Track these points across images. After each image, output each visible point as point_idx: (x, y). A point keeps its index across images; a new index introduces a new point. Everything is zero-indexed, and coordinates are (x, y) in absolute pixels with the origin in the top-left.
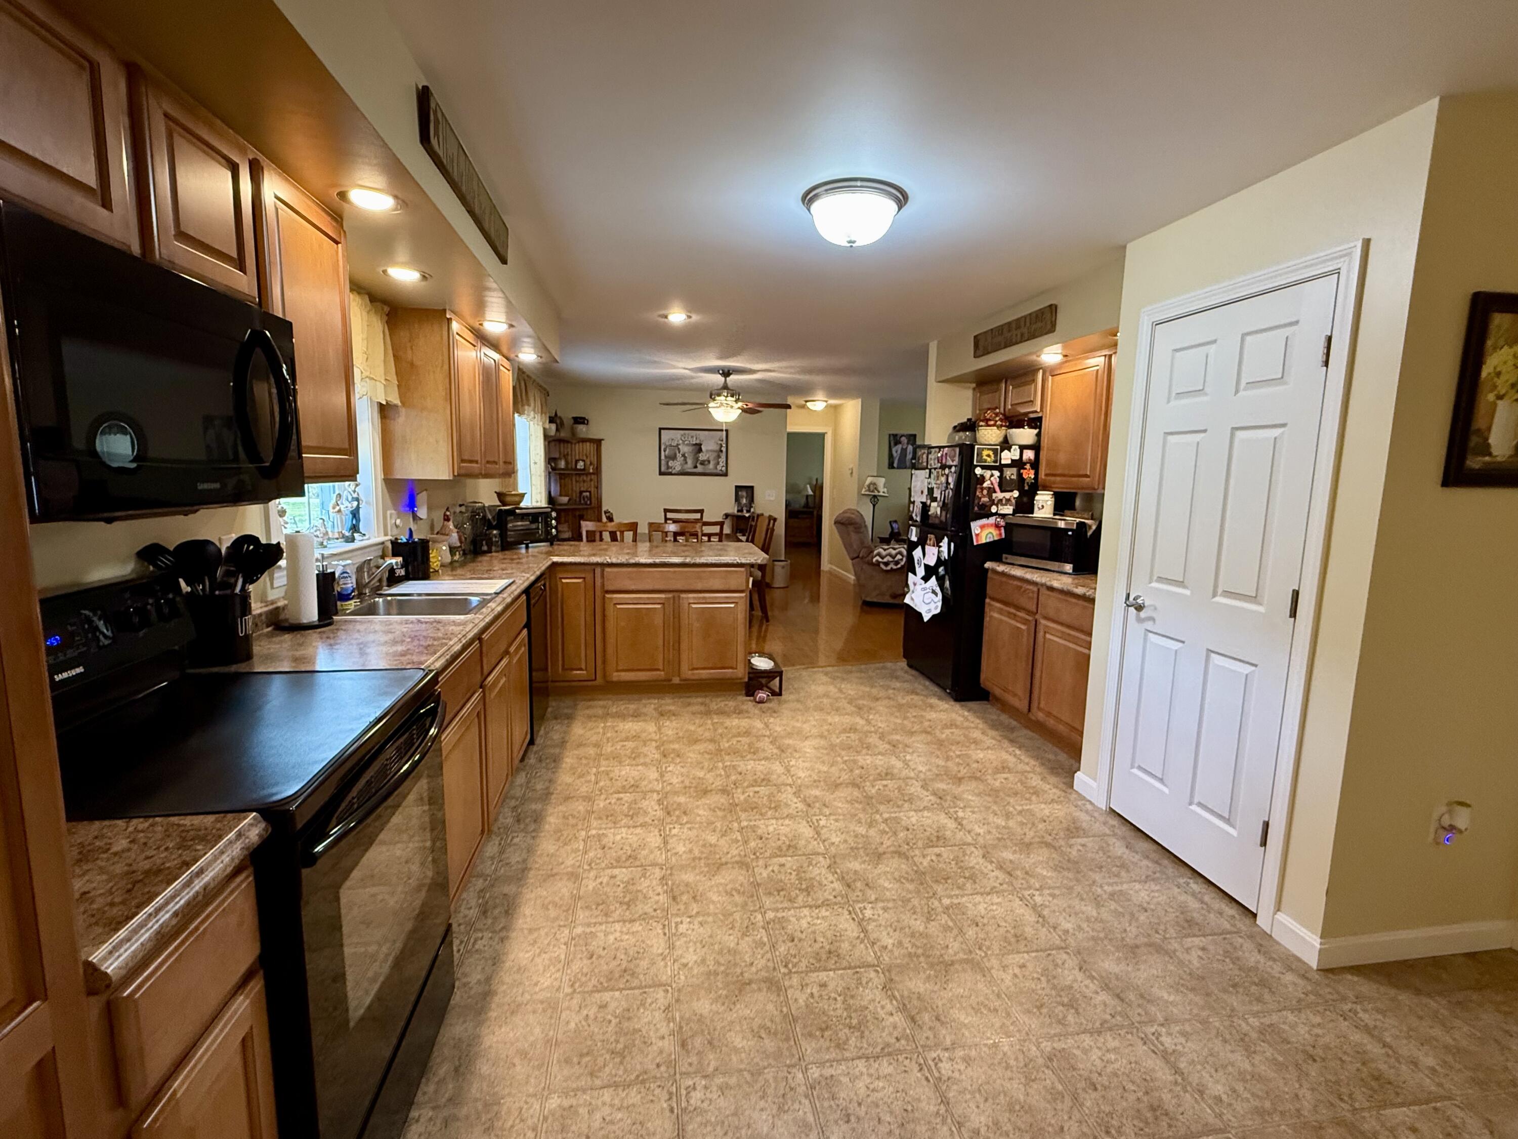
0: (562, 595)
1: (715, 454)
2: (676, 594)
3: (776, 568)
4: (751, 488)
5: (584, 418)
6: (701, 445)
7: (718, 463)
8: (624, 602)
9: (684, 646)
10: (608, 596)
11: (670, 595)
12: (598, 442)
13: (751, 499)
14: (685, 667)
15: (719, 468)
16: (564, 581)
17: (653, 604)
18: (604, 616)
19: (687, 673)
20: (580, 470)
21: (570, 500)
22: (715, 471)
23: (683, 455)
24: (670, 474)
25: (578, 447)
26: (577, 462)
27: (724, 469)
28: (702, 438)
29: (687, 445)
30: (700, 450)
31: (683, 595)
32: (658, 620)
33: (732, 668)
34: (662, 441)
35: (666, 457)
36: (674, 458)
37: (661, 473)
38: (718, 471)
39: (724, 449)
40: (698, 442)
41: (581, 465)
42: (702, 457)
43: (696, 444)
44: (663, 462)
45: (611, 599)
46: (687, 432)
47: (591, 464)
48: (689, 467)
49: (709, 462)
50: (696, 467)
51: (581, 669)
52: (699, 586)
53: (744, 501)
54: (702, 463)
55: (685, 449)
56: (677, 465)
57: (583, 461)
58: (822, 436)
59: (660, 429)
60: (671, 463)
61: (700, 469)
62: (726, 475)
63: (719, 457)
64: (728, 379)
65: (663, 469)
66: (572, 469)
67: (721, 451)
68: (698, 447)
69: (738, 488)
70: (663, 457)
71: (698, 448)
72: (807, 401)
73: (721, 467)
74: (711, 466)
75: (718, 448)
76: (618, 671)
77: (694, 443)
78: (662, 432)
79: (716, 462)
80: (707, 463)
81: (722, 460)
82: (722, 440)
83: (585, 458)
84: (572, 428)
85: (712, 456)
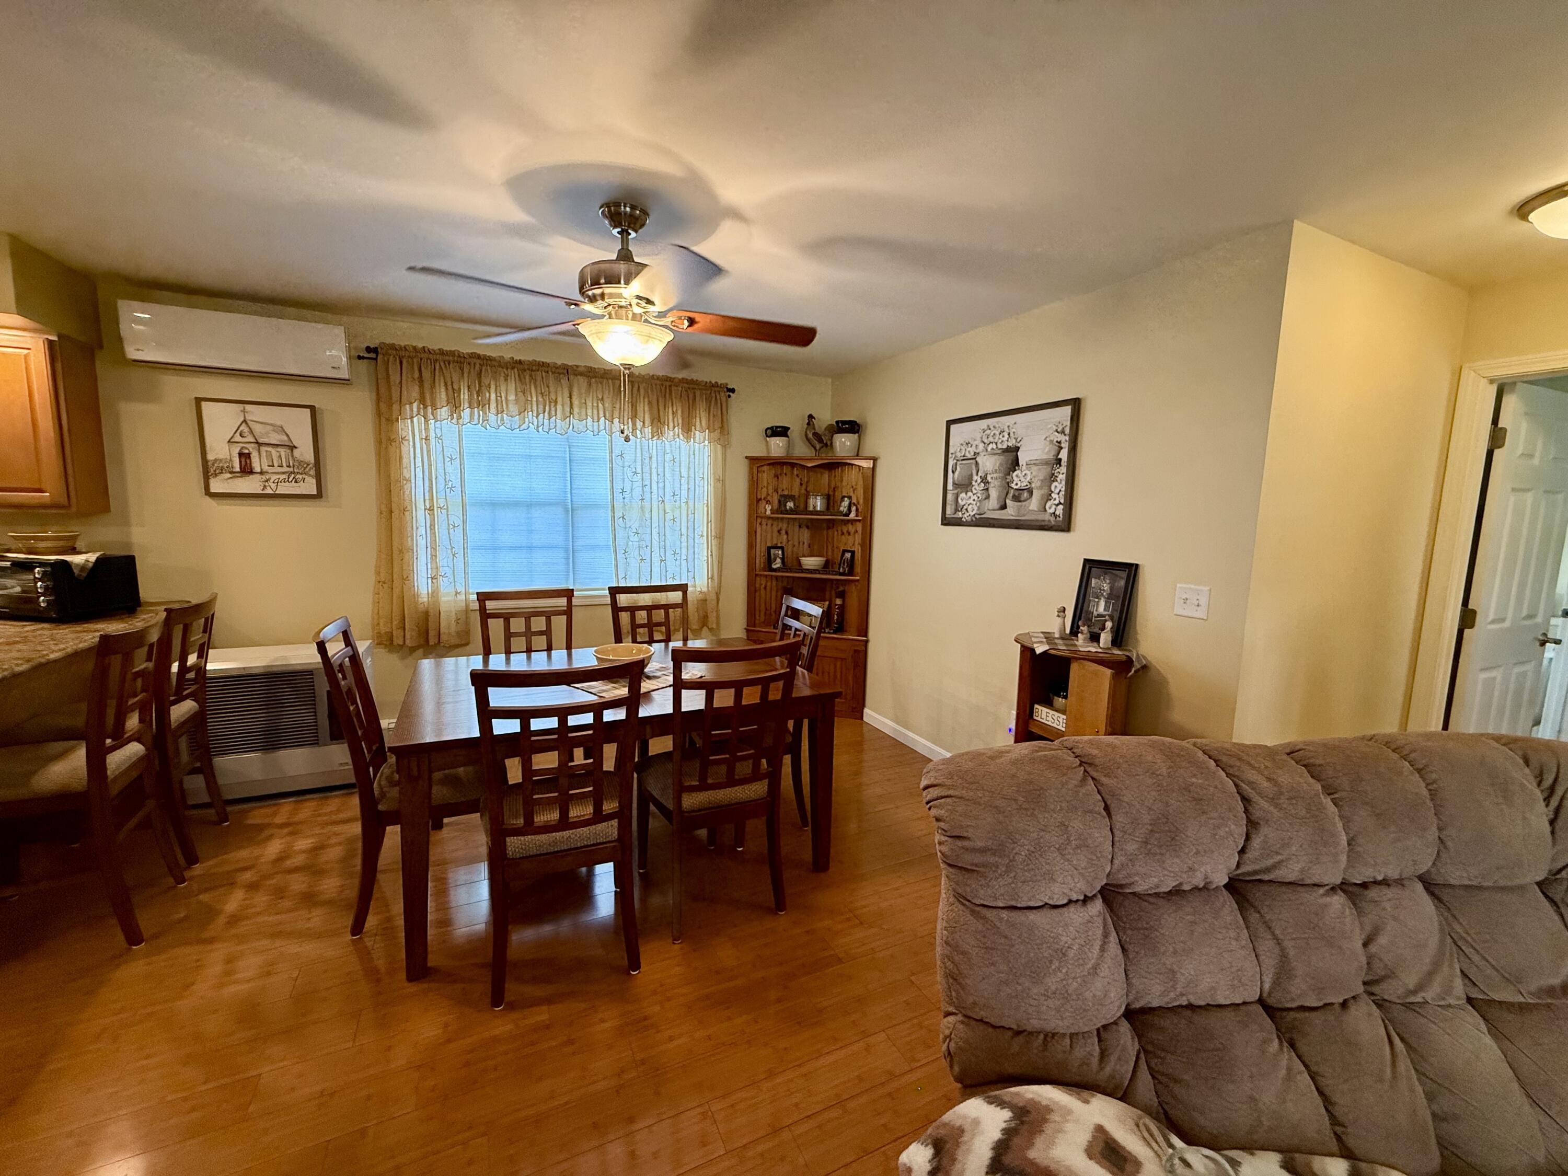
1: (1046, 471)
4: (1131, 571)
6: (1017, 449)
7: (1049, 497)
15: (1050, 507)
22: (1040, 517)
23: (984, 480)
24: (961, 523)
27: (1060, 510)
28: (1020, 434)
29: (993, 453)
30: (1015, 464)
34: (951, 451)
35: (954, 484)
36: (965, 485)
37: (946, 521)
38: (1047, 517)
39: (1064, 455)
40: (1012, 443)
42: (1019, 479)
43: (1007, 450)
44: (950, 497)
46: (993, 421)
48: (991, 507)
49: (1031, 492)
50: (1004, 507)
53: (1100, 607)
54: (1018, 496)
55: (987, 463)
56: (970, 503)
59: (949, 422)
60: (962, 498)
61: (1011, 512)
62: (1066, 527)
63: (1052, 478)
65: (949, 511)
67: (1059, 461)
68: (1011, 456)
69: (1091, 567)
70: (950, 487)
71: (1012, 458)
73: (1057, 506)
74: (1034, 504)
75: (1051, 456)
77: (1005, 447)
78: (953, 427)
79: (1045, 491)
80: (1026, 494)
81: (1059, 486)
82: (1063, 432)
83: (852, 494)
85: (1038, 477)
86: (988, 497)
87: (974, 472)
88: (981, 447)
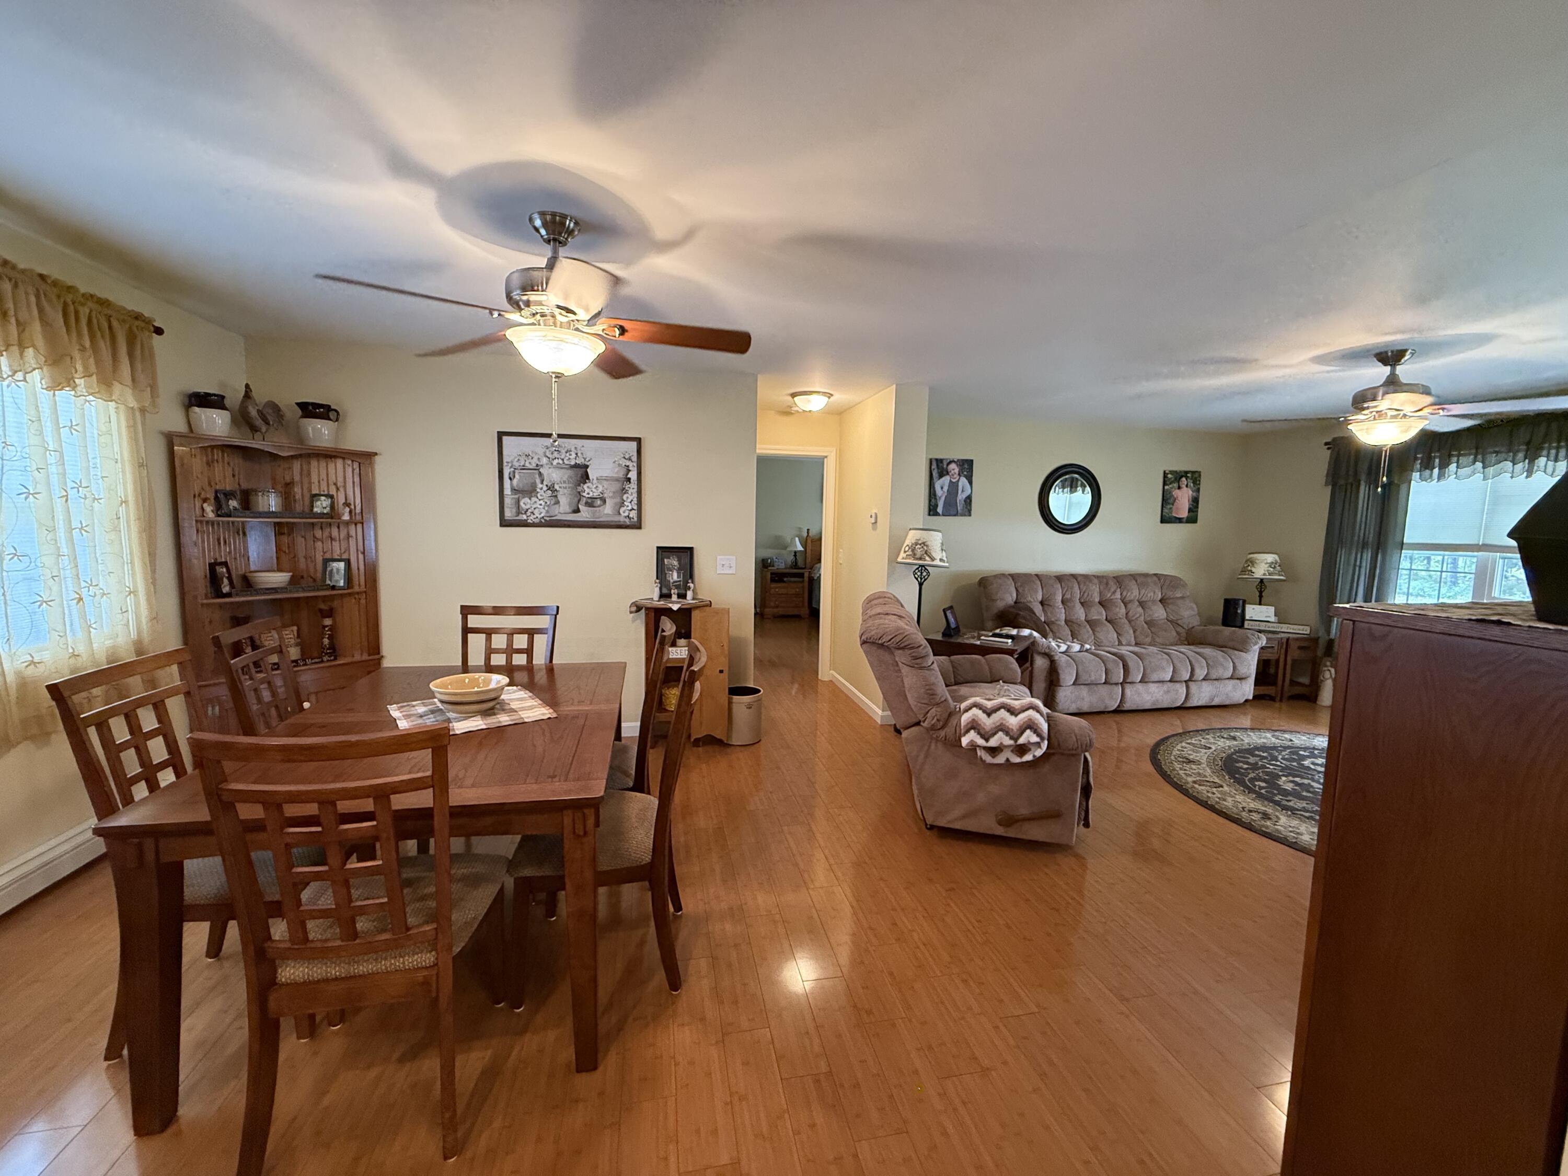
1: (616, 486)
3: (735, 708)
4: (689, 552)
5: (328, 408)
6: (587, 467)
7: (622, 504)
12: (365, 458)
13: (688, 571)
15: (624, 512)
20: (322, 515)
21: (294, 581)
22: (616, 519)
23: (551, 488)
24: (524, 524)
25: (318, 469)
26: (314, 498)
27: (633, 514)
28: (588, 455)
29: (559, 467)
30: (586, 477)
34: (506, 459)
35: (514, 490)
36: (531, 491)
37: (504, 523)
38: (622, 519)
39: (633, 475)
40: (580, 461)
41: (321, 505)
42: (589, 490)
43: (576, 466)
44: (508, 501)
46: (555, 441)
47: (347, 504)
48: (563, 510)
49: (604, 500)
50: (577, 511)
53: (674, 576)
54: (590, 503)
55: (553, 475)
56: (537, 507)
57: (329, 496)
58: (819, 463)
59: (501, 435)
60: (525, 503)
61: (585, 514)
62: (638, 526)
63: (624, 491)
65: (509, 514)
66: (302, 515)
67: (629, 480)
68: (580, 472)
70: (507, 491)
71: (582, 473)
72: (794, 395)
73: (628, 512)
74: (608, 509)
75: (621, 475)
77: (573, 463)
78: (506, 438)
79: (618, 500)
80: (599, 502)
81: (631, 496)
82: (630, 459)
83: (333, 491)
84: (298, 428)
85: (609, 490)
86: (557, 502)
87: (538, 481)
88: (545, 460)
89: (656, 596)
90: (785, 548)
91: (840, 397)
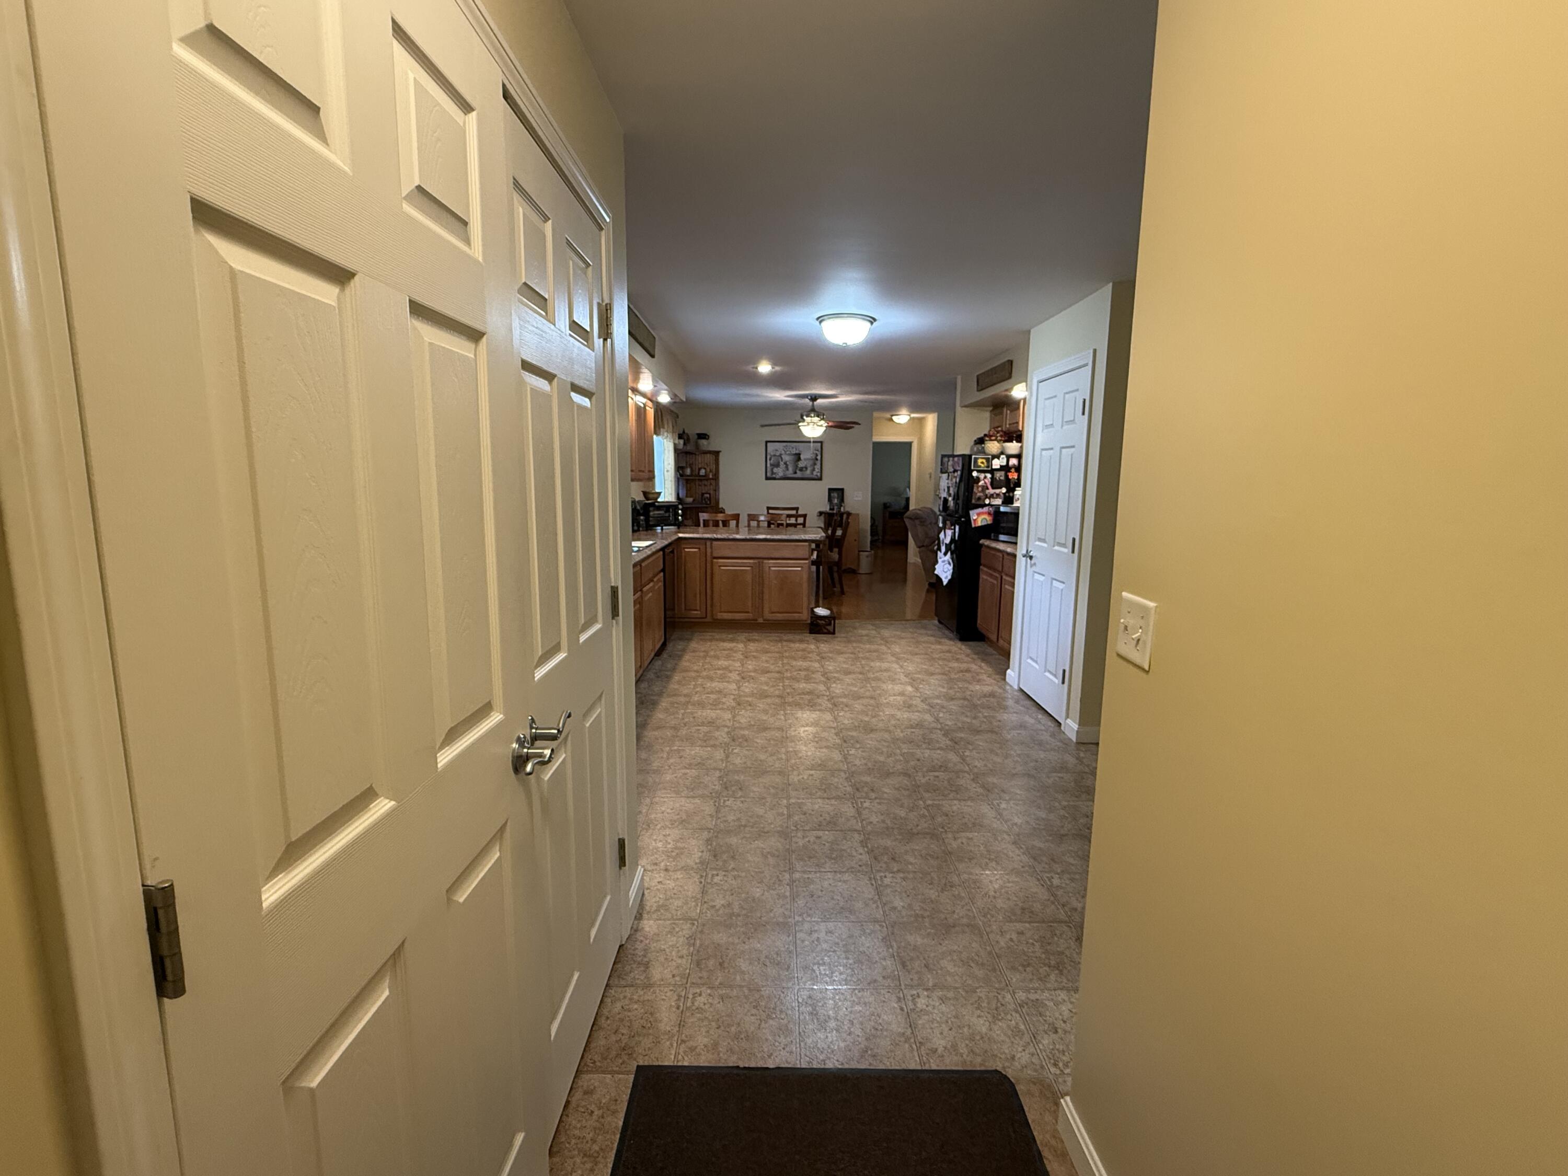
0: (685, 560)
1: (811, 462)
2: (761, 560)
3: (861, 557)
4: (841, 491)
5: (706, 435)
6: (800, 454)
7: (814, 470)
8: (726, 566)
9: (766, 597)
10: (715, 560)
11: (756, 561)
12: (716, 454)
13: (842, 500)
14: (766, 610)
15: (815, 473)
16: (686, 550)
17: (745, 566)
18: (712, 574)
19: (768, 615)
20: (703, 476)
21: (694, 500)
22: (811, 476)
23: (785, 463)
24: (775, 479)
25: (700, 458)
26: (700, 469)
27: (819, 474)
28: (801, 449)
29: (789, 454)
30: (799, 459)
31: (766, 561)
32: (749, 578)
33: (799, 613)
34: (768, 452)
35: (771, 465)
36: (778, 465)
37: (767, 478)
38: (814, 476)
39: (819, 457)
40: (797, 452)
41: (703, 472)
42: (801, 464)
43: (796, 454)
44: (769, 469)
45: (717, 562)
46: (789, 444)
47: (711, 471)
48: (790, 473)
49: (806, 468)
50: (795, 473)
51: (696, 610)
52: (777, 556)
53: (836, 501)
54: (801, 470)
55: (786, 458)
56: (780, 472)
57: (705, 469)
58: (909, 445)
59: (767, 442)
60: (775, 470)
61: (799, 474)
62: (820, 479)
63: (815, 464)
64: (815, 403)
65: (769, 475)
66: (696, 476)
67: (817, 459)
69: (831, 490)
70: (768, 465)
71: (798, 457)
72: (892, 416)
73: (816, 473)
74: (808, 472)
75: (814, 457)
76: (721, 612)
77: (794, 453)
78: (769, 444)
79: (812, 468)
80: (804, 469)
81: (818, 467)
82: (817, 450)
83: (707, 466)
84: (697, 442)
85: (809, 464)
86: (788, 470)
87: (780, 461)
88: (783, 452)
89: (828, 507)
90: (899, 495)
91: (913, 415)
